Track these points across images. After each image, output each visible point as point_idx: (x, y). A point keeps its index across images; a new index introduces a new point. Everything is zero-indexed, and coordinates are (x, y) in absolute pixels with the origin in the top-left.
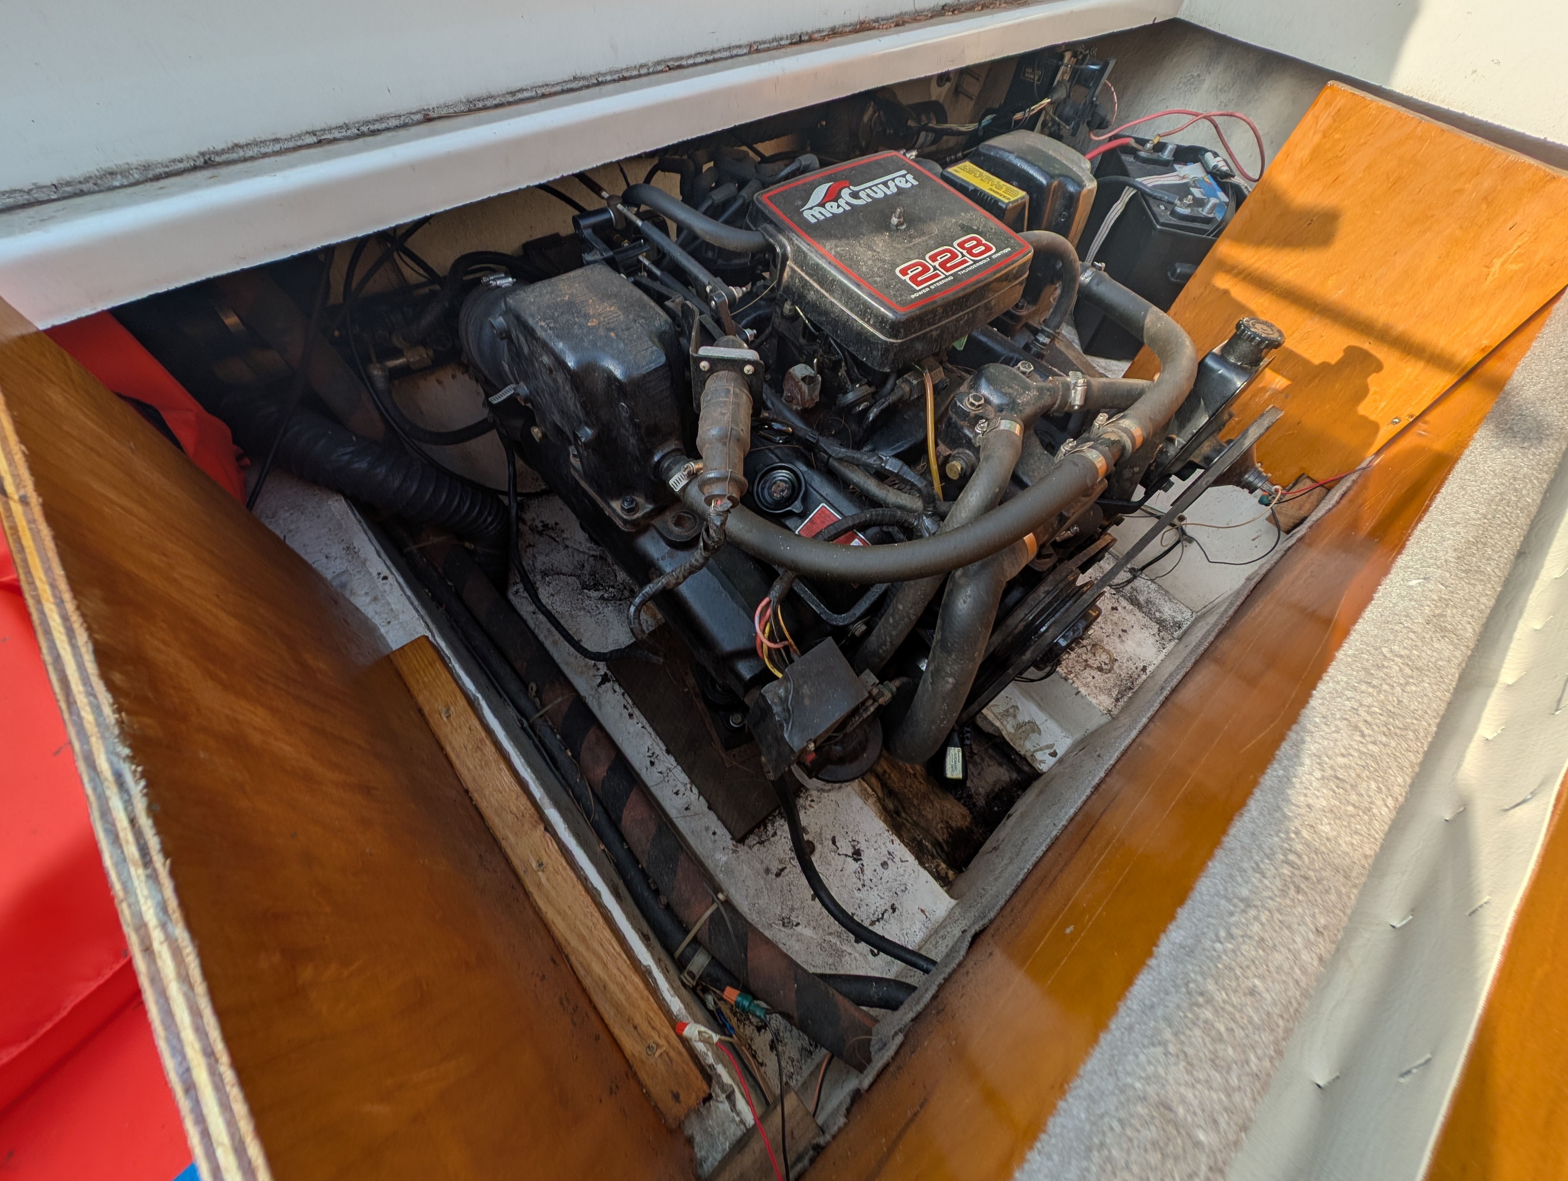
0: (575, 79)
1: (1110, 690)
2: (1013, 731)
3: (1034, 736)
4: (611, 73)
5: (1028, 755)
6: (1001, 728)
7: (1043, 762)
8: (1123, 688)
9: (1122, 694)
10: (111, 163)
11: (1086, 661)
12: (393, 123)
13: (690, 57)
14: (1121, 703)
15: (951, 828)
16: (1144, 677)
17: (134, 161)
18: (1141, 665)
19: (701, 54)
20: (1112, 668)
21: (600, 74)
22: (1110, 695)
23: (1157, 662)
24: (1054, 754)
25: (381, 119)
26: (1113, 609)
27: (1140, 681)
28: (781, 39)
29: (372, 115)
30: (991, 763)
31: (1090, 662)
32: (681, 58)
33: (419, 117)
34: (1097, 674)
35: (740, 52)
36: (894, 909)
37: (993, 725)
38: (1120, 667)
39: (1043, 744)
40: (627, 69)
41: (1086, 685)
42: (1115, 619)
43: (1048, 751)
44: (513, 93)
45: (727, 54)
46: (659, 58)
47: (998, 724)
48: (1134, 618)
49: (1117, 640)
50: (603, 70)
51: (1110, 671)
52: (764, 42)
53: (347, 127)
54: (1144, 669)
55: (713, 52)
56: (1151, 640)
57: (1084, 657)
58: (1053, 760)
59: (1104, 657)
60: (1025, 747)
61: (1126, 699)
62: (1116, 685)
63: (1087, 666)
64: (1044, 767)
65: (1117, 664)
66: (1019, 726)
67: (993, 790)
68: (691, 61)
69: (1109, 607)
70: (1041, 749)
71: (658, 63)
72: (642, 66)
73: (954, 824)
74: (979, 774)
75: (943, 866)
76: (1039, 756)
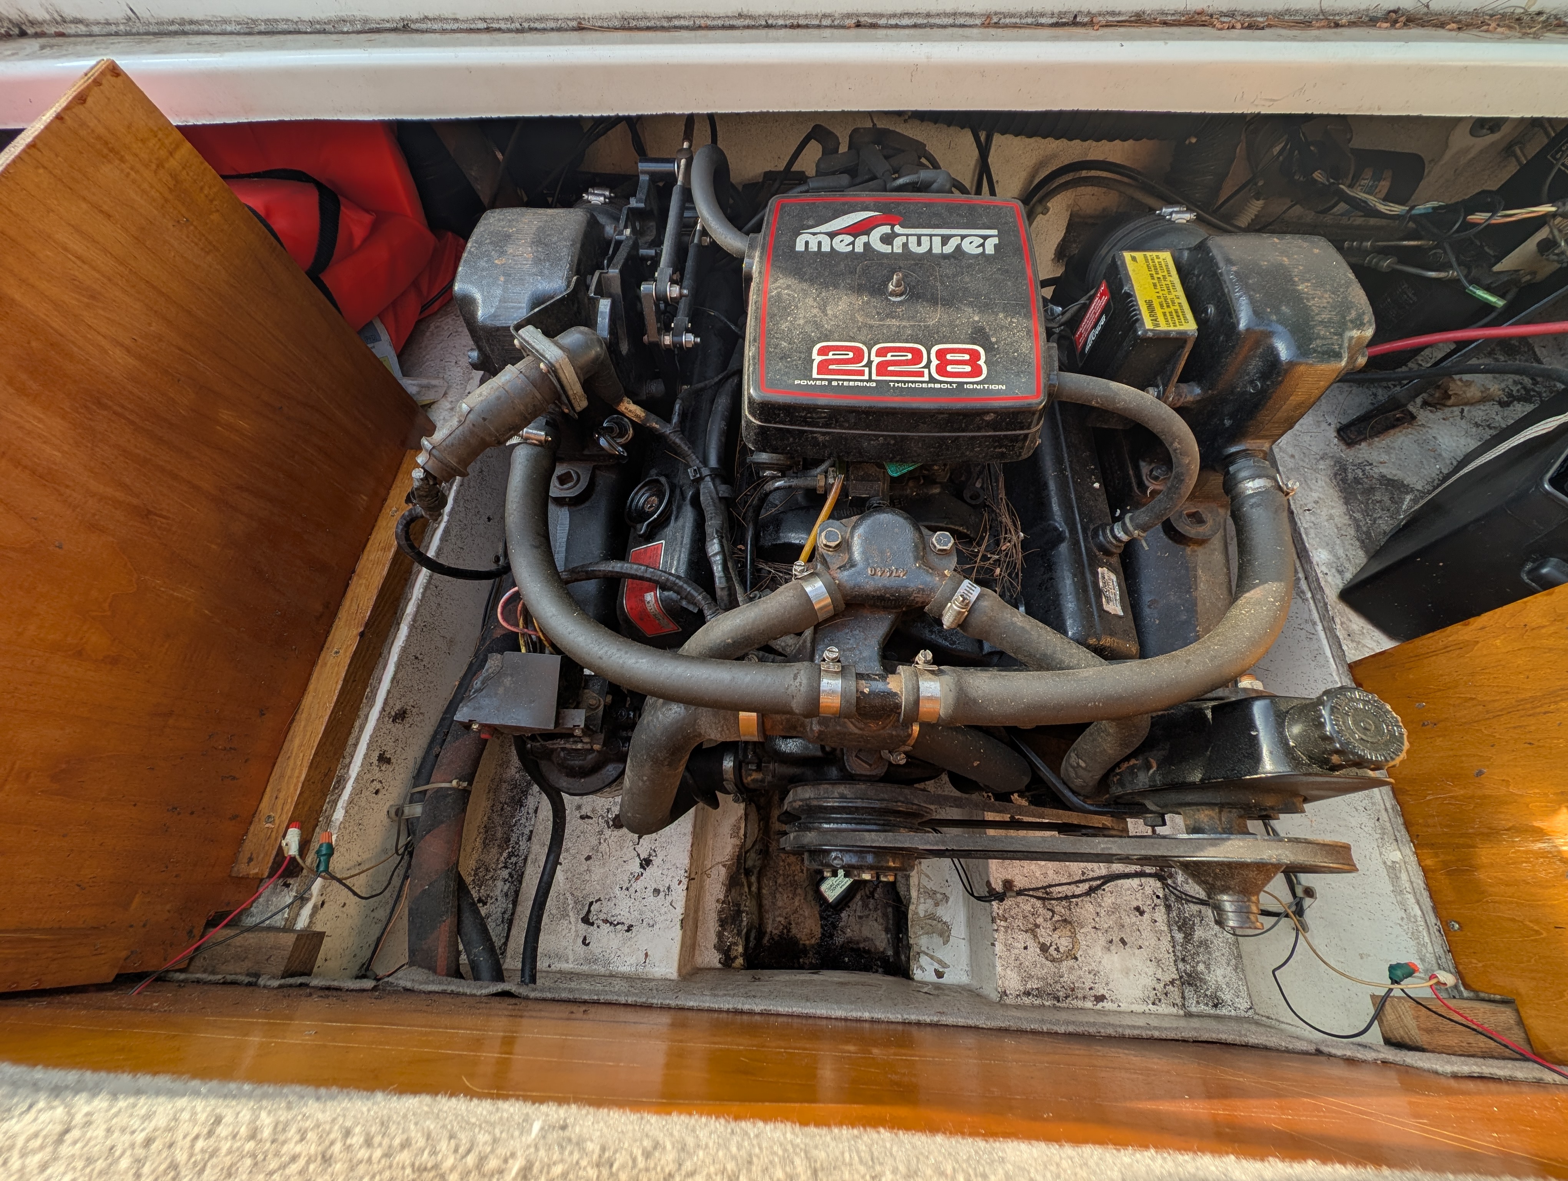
0: (740, 16)
1: (1030, 977)
2: (922, 914)
3: (937, 940)
4: (784, 16)
5: (915, 949)
6: (914, 900)
7: (923, 970)
8: (1049, 990)
9: (1040, 993)
10: (344, 13)
11: (1037, 926)
12: (552, 25)
13: (894, 16)
14: (1027, 1000)
15: (789, 931)
16: (1089, 1004)
17: (358, 14)
18: (1101, 992)
19: (909, 15)
20: (1060, 961)
21: (770, 16)
22: (1024, 981)
23: (1124, 1007)
24: (939, 975)
25: (541, 19)
26: (1137, 909)
27: (1080, 1004)
28: (1042, 15)
30: (880, 920)
31: (1040, 932)
32: (881, 16)
33: (574, 24)
34: (1034, 949)
35: (970, 21)
36: (629, 930)
37: (909, 890)
38: (1072, 968)
39: (939, 955)
40: (806, 16)
41: (1009, 947)
42: (1127, 920)
43: (937, 966)
44: (669, 19)
45: (950, 21)
46: (850, 10)
47: (914, 894)
48: (1153, 941)
49: (1102, 941)
50: (776, 11)
51: (1053, 960)
52: (1012, 16)
53: (511, 20)
54: (1100, 998)
55: (928, 15)
56: (1150, 982)
57: (1040, 921)
58: (933, 978)
59: (1064, 943)
60: (920, 940)
61: (1038, 1002)
62: (1043, 979)
63: (1033, 931)
64: (918, 974)
65: (1071, 962)
66: (932, 917)
67: (858, 943)
68: (893, 22)
69: (1135, 904)
70: (932, 957)
71: (849, 16)
72: (825, 16)
73: (794, 931)
74: (860, 917)
75: (740, 949)
76: (924, 960)
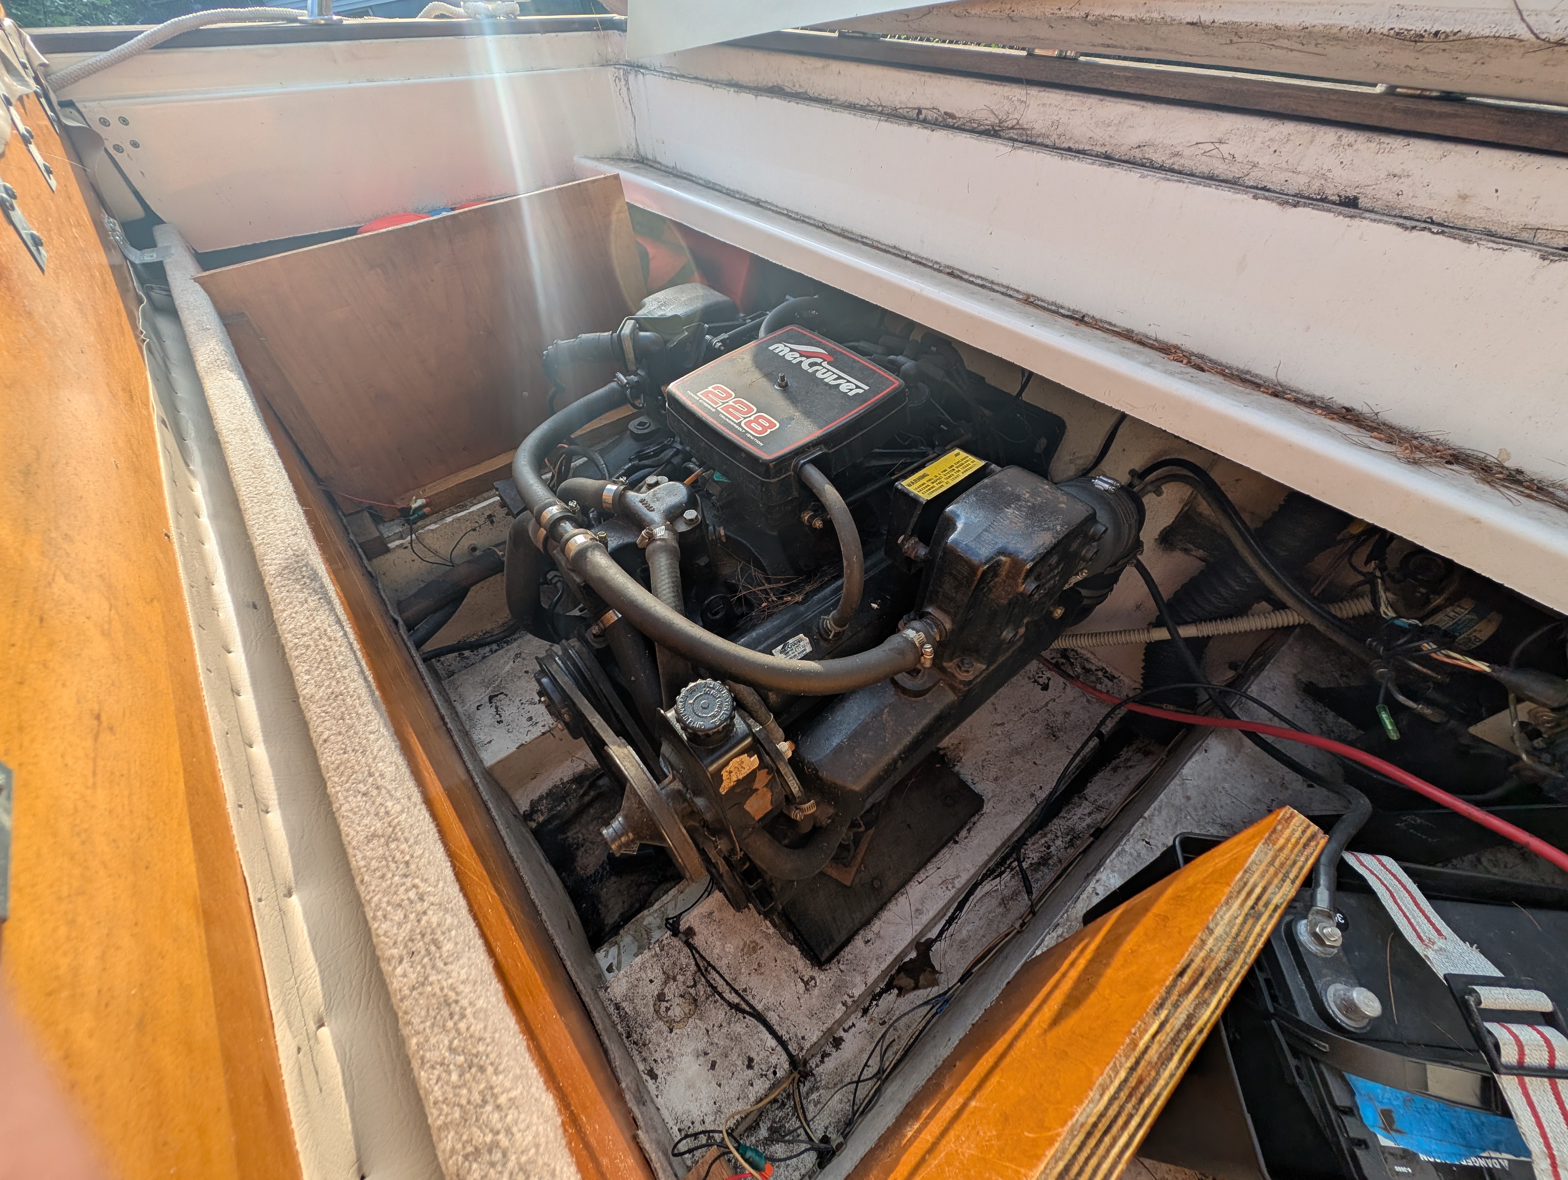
0: (895, 247)
1: (632, 1001)
2: (645, 923)
3: (634, 948)
4: (916, 256)
5: (618, 938)
7: (606, 956)
8: (632, 1023)
9: (624, 1017)
11: (675, 979)
12: (812, 222)
13: (973, 276)
14: (611, 1009)
16: (641, 1067)
18: (658, 1072)
19: (982, 279)
20: (661, 1018)
21: (909, 252)
22: (626, 998)
23: (660, 1101)
24: (610, 969)
25: (809, 218)
26: (751, 1060)
27: (637, 1058)
28: (1062, 307)
29: (807, 214)
31: (672, 985)
32: (966, 273)
33: (821, 225)
34: (655, 989)
35: (1016, 295)
36: (499, 722)
38: (661, 1033)
39: (624, 958)
40: (927, 259)
41: (643, 967)
42: (734, 1056)
43: (615, 962)
44: (862, 237)
45: (1004, 290)
46: (950, 264)
48: (733, 1094)
49: (701, 1046)
50: (912, 251)
51: (657, 1012)
52: (1043, 301)
53: (797, 213)
54: (653, 1076)
55: (992, 282)
56: (696, 1114)
57: (680, 978)
58: (604, 965)
59: (677, 1012)
60: (626, 938)
61: (617, 1020)
62: (637, 1013)
63: (669, 978)
64: (600, 955)
65: (665, 1028)
66: (648, 932)
68: (971, 279)
69: (753, 1055)
70: (619, 954)
71: (948, 267)
72: (936, 263)
76: (614, 951)
